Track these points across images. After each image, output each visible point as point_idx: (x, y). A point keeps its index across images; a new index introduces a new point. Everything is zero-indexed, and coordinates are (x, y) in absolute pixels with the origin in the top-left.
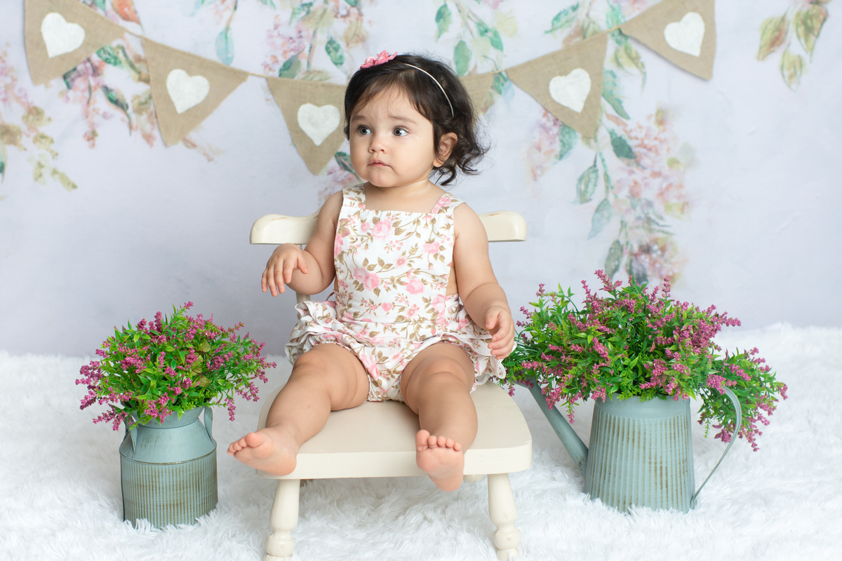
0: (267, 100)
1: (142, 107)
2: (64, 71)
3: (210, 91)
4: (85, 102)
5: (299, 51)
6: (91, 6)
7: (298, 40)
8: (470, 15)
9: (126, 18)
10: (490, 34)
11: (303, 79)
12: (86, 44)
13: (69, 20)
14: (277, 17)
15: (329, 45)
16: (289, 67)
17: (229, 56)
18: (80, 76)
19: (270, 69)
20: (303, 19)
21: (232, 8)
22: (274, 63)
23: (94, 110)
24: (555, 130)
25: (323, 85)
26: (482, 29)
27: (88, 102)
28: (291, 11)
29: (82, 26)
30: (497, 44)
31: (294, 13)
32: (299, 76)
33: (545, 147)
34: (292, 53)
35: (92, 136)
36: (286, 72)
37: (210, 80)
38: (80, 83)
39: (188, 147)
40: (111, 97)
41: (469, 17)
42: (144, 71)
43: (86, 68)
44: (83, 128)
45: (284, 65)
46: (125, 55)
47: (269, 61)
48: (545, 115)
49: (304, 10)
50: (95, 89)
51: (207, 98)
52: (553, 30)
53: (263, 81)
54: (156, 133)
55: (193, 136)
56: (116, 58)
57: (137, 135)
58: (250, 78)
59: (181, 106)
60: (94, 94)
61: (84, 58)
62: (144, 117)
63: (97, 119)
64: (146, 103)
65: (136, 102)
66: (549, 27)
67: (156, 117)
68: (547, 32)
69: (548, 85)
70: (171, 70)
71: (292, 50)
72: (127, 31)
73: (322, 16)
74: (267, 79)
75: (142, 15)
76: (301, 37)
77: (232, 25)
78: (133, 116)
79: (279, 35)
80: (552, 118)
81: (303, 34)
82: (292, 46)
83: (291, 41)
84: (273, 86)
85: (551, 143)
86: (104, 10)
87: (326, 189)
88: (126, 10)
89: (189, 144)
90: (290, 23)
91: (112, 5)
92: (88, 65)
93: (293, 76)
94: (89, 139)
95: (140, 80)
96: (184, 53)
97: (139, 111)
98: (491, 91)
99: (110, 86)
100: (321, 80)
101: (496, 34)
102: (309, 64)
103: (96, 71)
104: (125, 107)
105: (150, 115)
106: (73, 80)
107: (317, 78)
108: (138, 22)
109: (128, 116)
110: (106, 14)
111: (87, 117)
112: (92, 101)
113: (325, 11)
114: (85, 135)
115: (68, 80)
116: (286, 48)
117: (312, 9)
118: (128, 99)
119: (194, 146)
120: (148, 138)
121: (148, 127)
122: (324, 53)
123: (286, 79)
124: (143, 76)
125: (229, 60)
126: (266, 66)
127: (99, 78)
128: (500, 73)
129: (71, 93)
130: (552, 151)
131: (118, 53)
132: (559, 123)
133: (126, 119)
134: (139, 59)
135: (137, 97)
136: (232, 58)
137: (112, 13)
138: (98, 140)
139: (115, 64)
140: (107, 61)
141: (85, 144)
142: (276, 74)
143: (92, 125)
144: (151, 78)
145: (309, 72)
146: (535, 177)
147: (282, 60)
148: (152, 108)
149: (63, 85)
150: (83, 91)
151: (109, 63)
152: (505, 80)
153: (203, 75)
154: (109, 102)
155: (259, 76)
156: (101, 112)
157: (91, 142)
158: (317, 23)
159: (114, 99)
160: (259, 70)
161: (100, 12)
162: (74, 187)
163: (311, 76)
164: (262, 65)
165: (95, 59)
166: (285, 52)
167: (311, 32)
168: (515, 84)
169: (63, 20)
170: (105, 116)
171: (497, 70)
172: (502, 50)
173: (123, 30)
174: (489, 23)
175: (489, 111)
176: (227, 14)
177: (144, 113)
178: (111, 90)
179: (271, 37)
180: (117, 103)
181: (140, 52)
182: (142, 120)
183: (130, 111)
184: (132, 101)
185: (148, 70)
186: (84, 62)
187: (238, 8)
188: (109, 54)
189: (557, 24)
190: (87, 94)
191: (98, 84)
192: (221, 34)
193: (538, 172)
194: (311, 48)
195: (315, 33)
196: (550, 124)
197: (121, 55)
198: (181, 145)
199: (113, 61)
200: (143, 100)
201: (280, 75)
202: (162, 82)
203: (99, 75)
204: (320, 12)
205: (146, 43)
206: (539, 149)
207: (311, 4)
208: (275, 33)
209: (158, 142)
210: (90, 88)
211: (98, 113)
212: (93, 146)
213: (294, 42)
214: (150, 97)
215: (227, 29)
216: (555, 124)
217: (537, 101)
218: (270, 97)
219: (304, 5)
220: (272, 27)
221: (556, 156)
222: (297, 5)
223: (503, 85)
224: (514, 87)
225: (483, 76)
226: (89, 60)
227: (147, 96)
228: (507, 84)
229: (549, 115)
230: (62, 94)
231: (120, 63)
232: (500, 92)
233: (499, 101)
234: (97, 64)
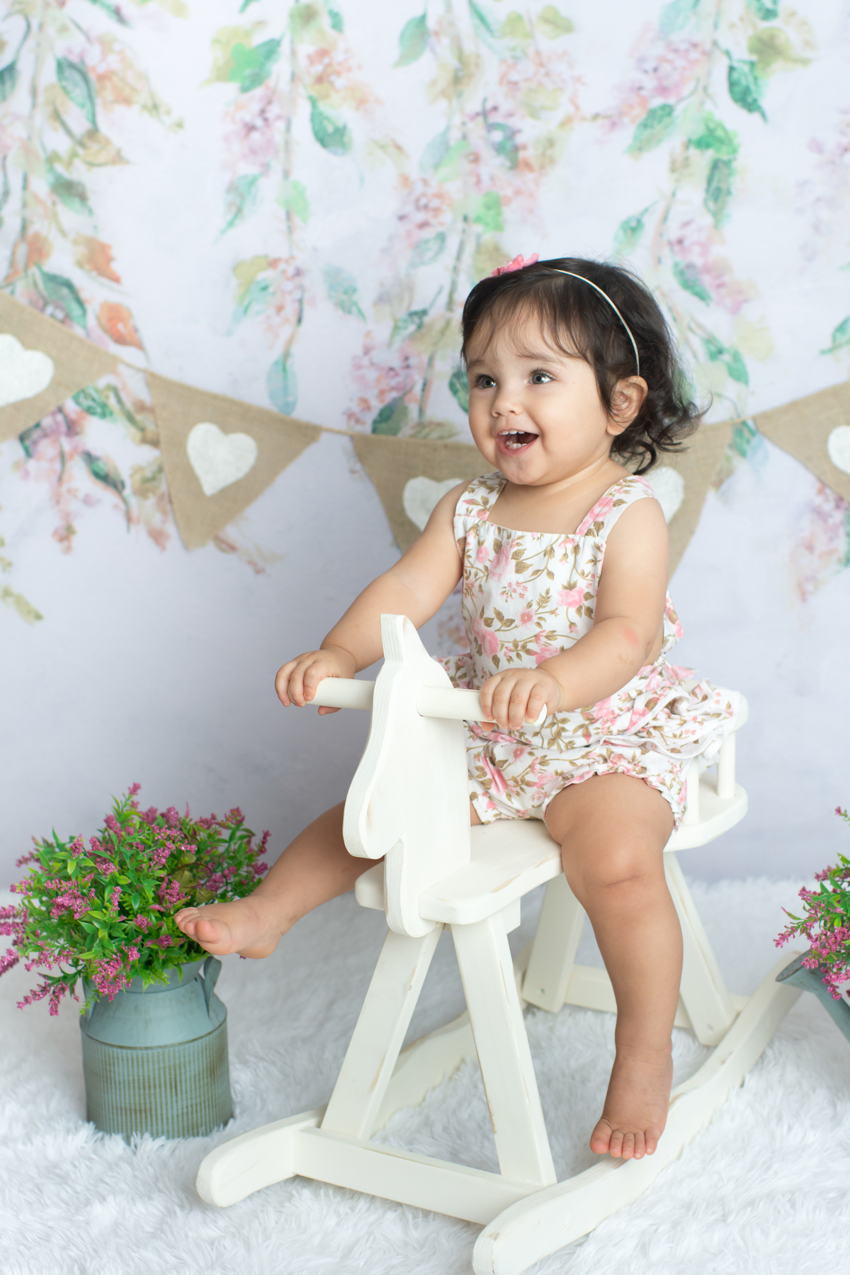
0: (353, 472)
1: (147, 485)
2: (22, 428)
3: (259, 459)
4: (54, 478)
5: (406, 391)
6: (63, 322)
7: (403, 373)
8: (693, 325)
9: (120, 340)
10: (726, 357)
11: (413, 436)
12: (56, 384)
13: (27, 346)
14: (368, 334)
15: (455, 380)
16: (389, 417)
17: (290, 399)
18: (45, 435)
19: (357, 421)
20: (412, 338)
21: (294, 320)
22: (363, 410)
23: (69, 491)
24: (838, 516)
25: (446, 446)
26: (713, 349)
27: (60, 479)
28: (390, 324)
29: (49, 354)
30: (738, 373)
31: (396, 328)
32: (406, 431)
33: (821, 544)
34: (394, 394)
35: (66, 534)
36: (383, 426)
37: (258, 440)
38: (46, 448)
39: (223, 550)
40: (98, 470)
41: (690, 329)
42: (150, 427)
43: (57, 423)
44: (53, 520)
45: (381, 413)
46: (120, 401)
47: (356, 408)
48: (821, 492)
49: (413, 322)
50: (71, 456)
51: (254, 470)
52: (834, 348)
53: (345, 442)
54: (171, 529)
55: (231, 532)
56: (104, 406)
57: (140, 532)
58: (324, 437)
59: (210, 484)
60: (70, 464)
61: (53, 408)
62: (151, 501)
63: (74, 506)
64: (153, 479)
65: (138, 477)
66: (827, 343)
67: (171, 502)
68: (823, 352)
69: (825, 441)
70: (194, 424)
71: (393, 389)
72: (122, 362)
73: (443, 332)
74: (353, 438)
75: (147, 335)
76: (408, 367)
77: (295, 350)
78: (133, 501)
79: (372, 364)
80: (831, 496)
81: (412, 361)
82: (394, 382)
83: (392, 373)
84: (362, 449)
85: (831, 539)
86: (85, 327)
87: (451, 618)
88: (120, 326)
89: (224, 546)
90: (390, 344)
91: (98, 319)
92: (60, 418)
93: (395, 432)
94: (62, 539)
95: (144, 441)
96: (215, 397)
97: (142, 492)
98: (729, 452)
99: (96, 450)
100: (441, 438)
101: (736, 357)
102: (421, 411)
103: (72, 428)
104: (120, 486)
105: (161, 498)
106: (35, 443)
107: (435, 435)
108: (140, 346)
109: (124, 501)
110: (88, 333)
111: (58, 502)
112: (65, 477)
113: (448, 323)
114: (55, 533)
115: (28, 443)
116: (383, 386)
117: (426, 320)
118: (125, 473)
119: (232, 548)
120: (158, 537)
121: (157, 519)
122: (447, 392)
123: (383, 437)
124: (149, 435)
125: (290, 406)
126: (350, 416)
127: (77, 439)
128: (744, 423)
129: (32, 465)
130: (831, 552)
131: (107, 397)
132: (844, 505)
133: (122, 506)
134: (142, 407)
135: (139, 469)
136: (294, 404)
137: (98, 332)
138: (76, 540)
139: (103, 415)
140: (90, 411)
141: (55, 547)
142: (367, 428)
143: (67, 516)
144: (162, 438)
145: (421, 425)
146: (803, 596)
147: (377, 406)
148: (163, 488)
149: (18, 451)
150: (51, 460)
151: (94, 413)
152: (753, 433)
153: (247, 431)
154: (93, 478)
155: (339, 432)
156: (81, 494)
157: (65, 543)
158: (435, 344)
159: (102, 473)
160: (340, 423)
161: (78, 331)
162: (38, 617)
163: (426, 431)
164: (344, 413)
165: (71, 407)
166: (382, 393)
167: (425, 358)
168: (770, 439)
169: (17, 346)
170: (87, 501)
171: (739, 416)
172: (746, 382)
173: (115, 360)
174: (725, 337)
175: (724, 487)
176: (286, 332)
177: (150, 495)
178: (97, 459)
179: (358, 367)
180: (107, 479)
181: (145, 396)
182: (147, 508)
183: (128, 492)
184: (132, 476)
185: (157, 425)
186: (53, 414)
187: (304, 321)
188: (94, 400)
189: (842, 338)
190: (57, 466)
191: (75, 450)
192: (276, 363)
193: (809, 587)
194: (425, 384)
195: (431, 360)
196: (829, 506)
197: (112, 402)
198: (211, 548)
199: (99, 410)
200: (148, 474)
201: (374, 431)
202: (179, 444)
203: (77, 434)
204: (439, 325)
205: (154, 380)
206: (810, 548)
207: (424, 313)
208: (365, 361)
209: (174, 542)
210: (63, 457)
211: (75, 497)
212: (68, 550)
213: (397, 375)
214: (160, 470)
215: (286, 355)
216: (838, 507)
217: (807, 468)
218: (358, 466)
219: (413, 314)
220: (359, 351)
221: (839, 560)
222: (402, 314)
223: (748, 441)
224: (768, 445)
225: (715, 428)
226: (60, 410)
227: (155, 468)
228: (755, 441)
229: (828, 491)
230: (17, 465)
231: (111, 413)
232: (743, 454)
233: (743, 469)
234: (73, 416)
